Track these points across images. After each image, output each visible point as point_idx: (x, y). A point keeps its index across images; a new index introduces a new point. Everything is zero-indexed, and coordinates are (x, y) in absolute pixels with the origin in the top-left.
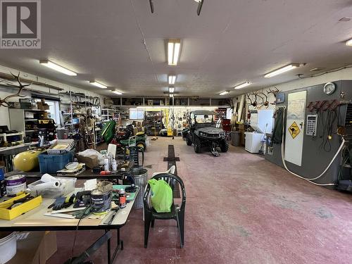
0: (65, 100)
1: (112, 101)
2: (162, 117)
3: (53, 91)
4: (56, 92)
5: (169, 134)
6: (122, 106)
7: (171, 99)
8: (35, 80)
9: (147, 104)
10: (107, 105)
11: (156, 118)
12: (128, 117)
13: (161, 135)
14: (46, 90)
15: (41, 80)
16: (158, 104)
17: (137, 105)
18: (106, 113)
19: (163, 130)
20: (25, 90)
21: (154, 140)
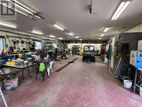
0: (43, 41)
1: (61, 42)
2: (79, 48)
3: (39, 39)
4: (40, 39)
5: (80, 54)
6: (64, 43)
7: (81, 41)
8: (34, 36)
9: (73, 43)
10: (59, 43)
11: (77, 48)
12: (67, 47)
13: (78, 55)
14: (37, 39)
15: (36, 36)
16: (77, 43)
17: (69, 43)
18: (58, 46)
19: (79, 53)
20: (30, 39)
21: (73, 56)
